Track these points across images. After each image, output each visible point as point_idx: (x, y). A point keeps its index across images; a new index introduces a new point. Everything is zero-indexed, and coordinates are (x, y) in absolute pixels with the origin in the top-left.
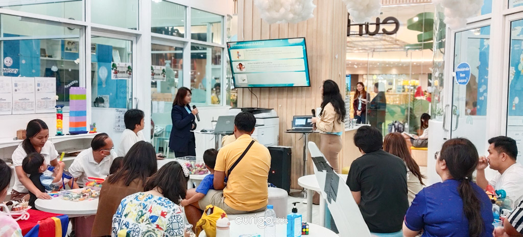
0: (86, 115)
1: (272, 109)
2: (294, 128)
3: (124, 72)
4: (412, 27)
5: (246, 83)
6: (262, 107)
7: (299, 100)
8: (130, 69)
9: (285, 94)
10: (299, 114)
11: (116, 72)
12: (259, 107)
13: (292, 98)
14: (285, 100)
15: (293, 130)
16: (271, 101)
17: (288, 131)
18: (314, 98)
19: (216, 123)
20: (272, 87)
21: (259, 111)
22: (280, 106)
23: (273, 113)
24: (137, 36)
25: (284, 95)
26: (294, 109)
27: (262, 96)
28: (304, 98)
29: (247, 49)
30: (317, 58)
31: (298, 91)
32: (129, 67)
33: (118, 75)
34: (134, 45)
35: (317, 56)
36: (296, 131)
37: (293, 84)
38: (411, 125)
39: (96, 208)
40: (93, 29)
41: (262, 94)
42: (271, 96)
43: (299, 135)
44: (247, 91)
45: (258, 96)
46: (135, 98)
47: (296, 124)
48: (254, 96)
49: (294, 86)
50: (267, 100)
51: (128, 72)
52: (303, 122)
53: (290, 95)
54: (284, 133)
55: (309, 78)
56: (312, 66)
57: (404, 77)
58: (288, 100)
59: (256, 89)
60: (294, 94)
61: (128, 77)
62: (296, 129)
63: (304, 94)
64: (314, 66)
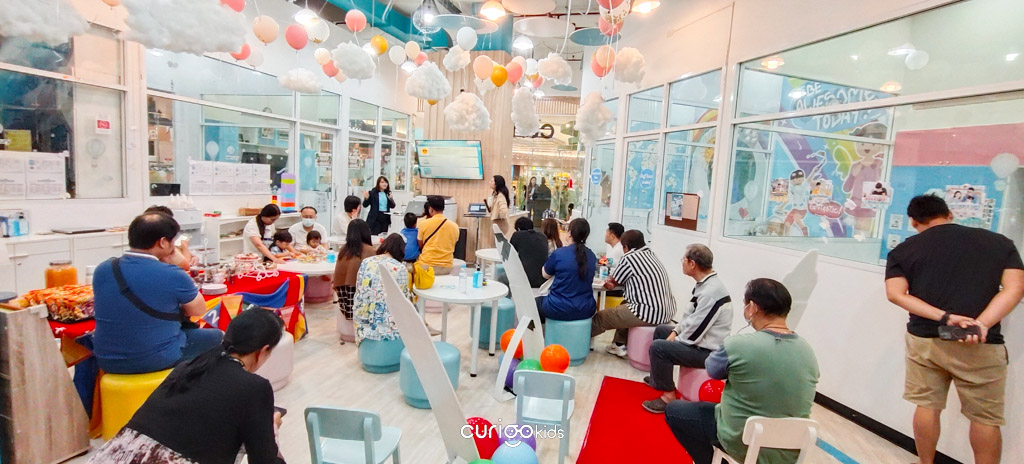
2: (469, 213)
3: (325, 161)
4: (564, 131)
5: (430, 175)
7: (474, 190)
9: (463, 184)
10: (473, 202)
11: (319, 161)
13: (468, 189)
14: (462, 190)
15: (469, 215)
17: (465, 215)
20: (452, 179)
22: (459, 194)
23: (452, 200)
24: (337, 131)
25: (462, 186)
26: (469, 198)
27: (443, 186)
28: (478, 190)
30: (490, 157)
31: (473, 183)
32: (329, 157)
33: (321, 163)
34: (334, 139)
35: (489, 155)
36: (471, 215)
37: (469, 178)
38: (560, 213)
39: (334, 269)
40: (301, 124)
41: (444, 184)
42: (448, 186)
43: (473, 219)
44: (431, 182)
45: (440, 186)
46: (334, 183)
47: (471, 209)
48: (436, 186)
50: (451, 189)
51: (329, 161)
52: (477, 208)
53: (466, 187)
54: (461, 216)
55: (483, 172)
56: (486, 163)
57: (558, 170)
58: (465, 190)
59: (438, 180)
60: (470, 185)
63: (478, 185)
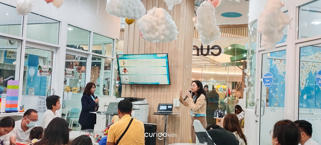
0: (18, 100)
1: (144, 99)
2: (159, 112)
3: (46, 72)
5: (128, 82)
6: (138, 97)
7: (162, 94)
8: (50, 70)
10: (162, 103)
11: (41, 72)
12: (135, 97)
13: (158, 92)
14: (153, 93)
15: (158, 113)
16: (144, 93)
17: (155, 114)
18: (172, 93)
19: (107, 107)
20: (145, 84)
21: (136, 100)
22: (150, 97)
23: (145, 101)
24: (57, 48)
25: (153, 90)
26: (159, 99)
27: (138, 90)
28: (166, 92)
29: (130, 60)
30: (175, 67)
31: (162, 87)
32: (50, 69)
33: (42, 73)
34: (54, 55)
35: (175, 66)
37: (159, 83)
40: (27, 42)
41: (138, 89)
42: (144, 90)
43: (162, 116)
44: (128, 86)
45: (136, 90)
46: (53, 89)
47: (160, 109)
48: (133, 90)
49: (159, 84)
50: (141, 93)
51: (49, 72)
52: (164, 108)
53: (156, 90)
54: (152, 115)
55: (169, 79)
58: (155, 93)
59: (134, 86)
60: (159, 90)
61: (49, 75)
62: (160, 113)
63: (166, 89)
64: (173, 72)
